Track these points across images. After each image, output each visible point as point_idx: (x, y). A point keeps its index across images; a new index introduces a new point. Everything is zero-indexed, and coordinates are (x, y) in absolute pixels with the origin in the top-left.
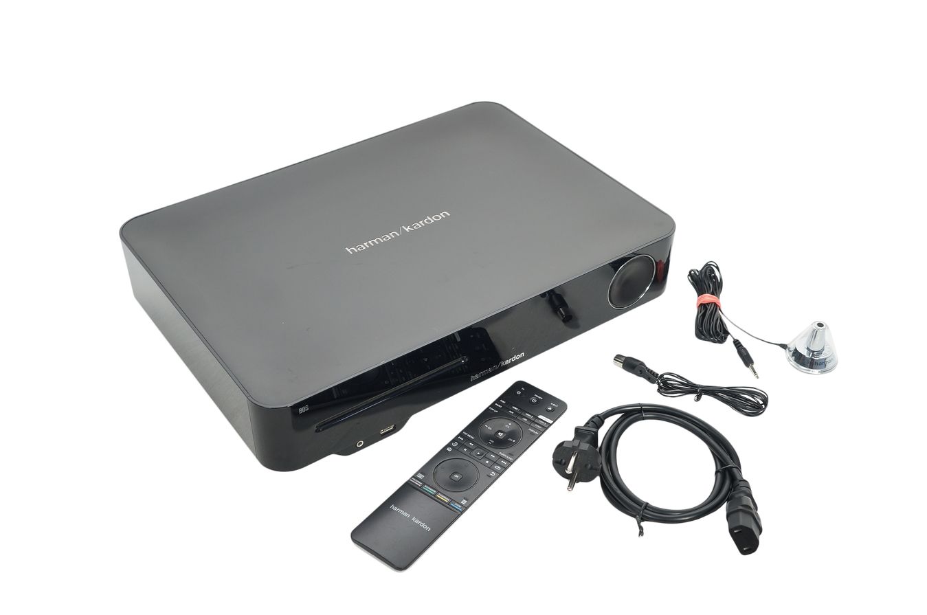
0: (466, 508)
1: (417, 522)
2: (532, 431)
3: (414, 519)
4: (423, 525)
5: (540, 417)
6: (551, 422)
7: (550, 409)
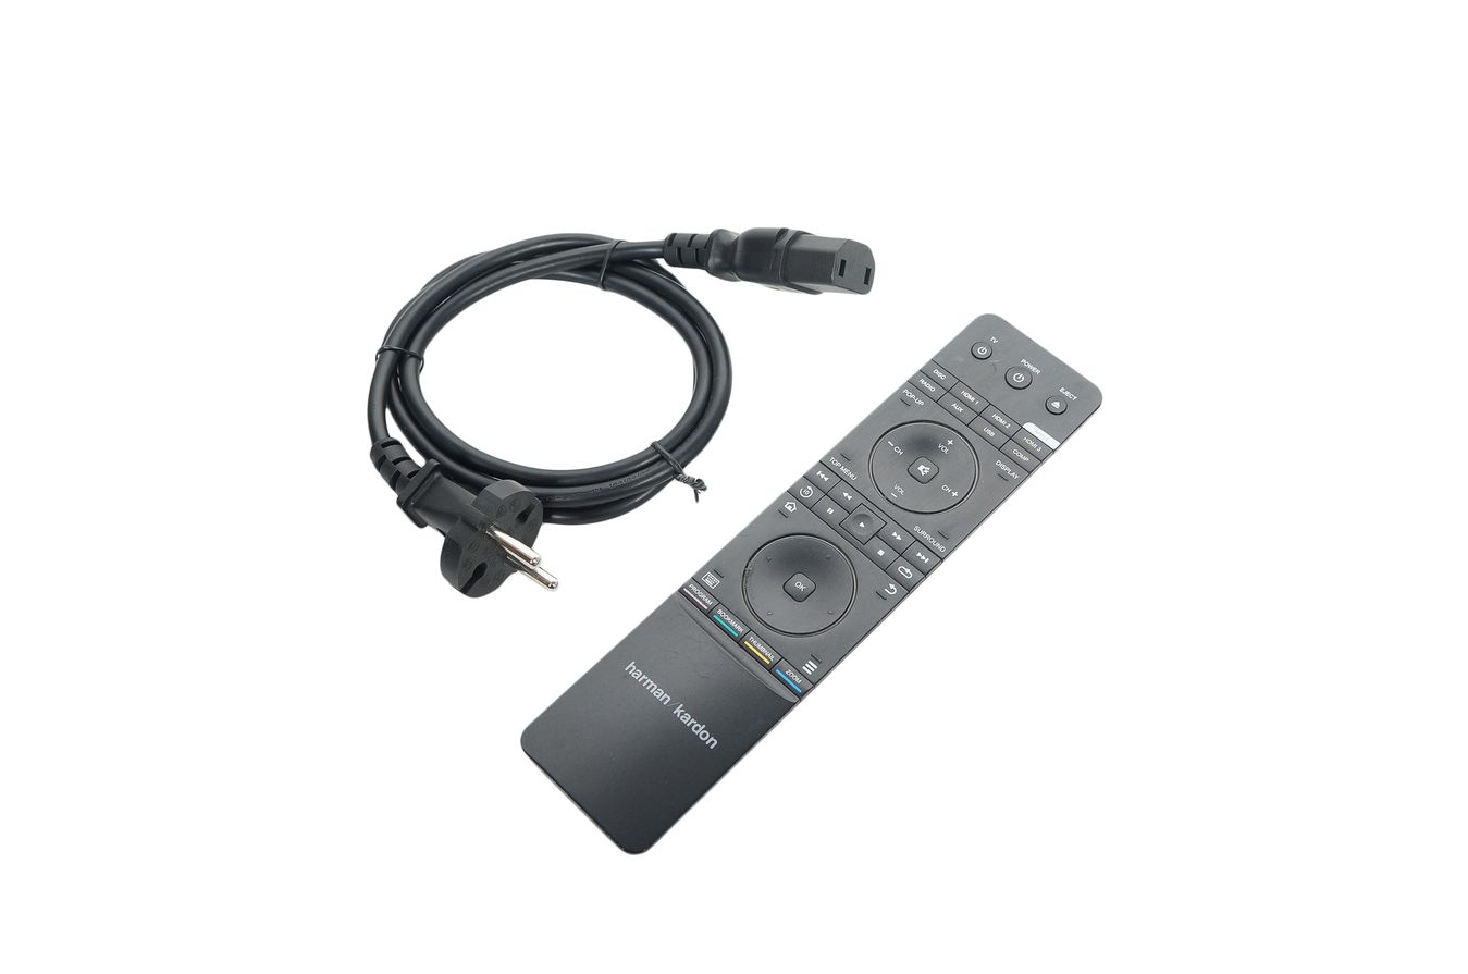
0: (814, 682)
1: (687, 719)
2: (1004, 467)
3: (678, 711)
4: (700, 730)
5: (1030, 427)
6: (1052, 443)
7: (1056, 405)
